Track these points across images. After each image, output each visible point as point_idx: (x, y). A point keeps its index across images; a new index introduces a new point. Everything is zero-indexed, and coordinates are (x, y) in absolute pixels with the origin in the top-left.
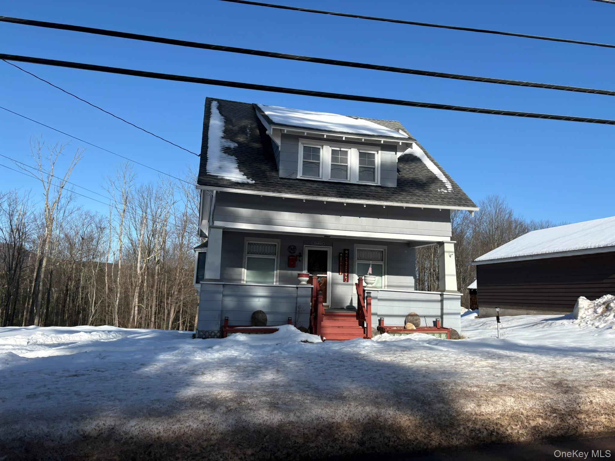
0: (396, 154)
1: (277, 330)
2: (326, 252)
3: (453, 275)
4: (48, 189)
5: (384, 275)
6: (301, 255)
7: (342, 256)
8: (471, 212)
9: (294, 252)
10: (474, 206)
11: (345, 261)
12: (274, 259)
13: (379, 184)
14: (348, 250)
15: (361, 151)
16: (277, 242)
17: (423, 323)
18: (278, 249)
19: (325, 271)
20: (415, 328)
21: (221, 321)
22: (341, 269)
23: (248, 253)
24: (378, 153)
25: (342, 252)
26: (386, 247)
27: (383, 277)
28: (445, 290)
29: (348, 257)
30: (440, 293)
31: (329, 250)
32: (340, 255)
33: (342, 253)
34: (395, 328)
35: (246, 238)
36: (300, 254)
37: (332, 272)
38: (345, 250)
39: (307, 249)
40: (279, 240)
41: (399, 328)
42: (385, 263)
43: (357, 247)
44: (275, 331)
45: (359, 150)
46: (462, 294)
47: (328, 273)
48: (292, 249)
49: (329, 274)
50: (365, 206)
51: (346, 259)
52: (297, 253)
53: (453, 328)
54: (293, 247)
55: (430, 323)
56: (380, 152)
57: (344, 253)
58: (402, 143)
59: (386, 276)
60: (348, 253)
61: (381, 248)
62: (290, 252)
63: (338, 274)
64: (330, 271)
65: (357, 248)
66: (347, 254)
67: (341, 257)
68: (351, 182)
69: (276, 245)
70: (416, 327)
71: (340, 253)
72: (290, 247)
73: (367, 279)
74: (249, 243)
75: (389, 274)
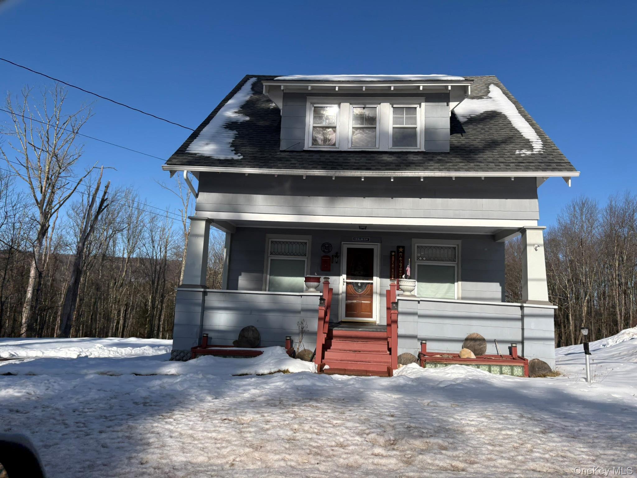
0: (448, 105)
1: (260, 353)
2: (372, 250)
3: (541, 280)
4: (187, 206)
5: (457, 281)
6: (338, 255)
7: (395, 255)
8: (566, 179)
9: (329, 252)
10: (571, 169)
11: (399, 261)
12: (304, 261)
13: (423, 149)
14: (403, 247)
15: (395, 106)
16: (307, 239)
17: (490, 350)
18: (309, 247)
19: (370, 277)
20: (473, 356)
21: (200, 339)
22: (393, 273)
23: (271, 254)
24: (420, 107)
25: (395, 250)
26: (459, 242)
27: (456, 284)
28: (527, 300)
29: (403, 257)
30: (519, 304)
31: (377, 248)
32: (391, 254)
33: (394, 252)
34: (438, 356)
35: (268, 235)
36: (337, 253)
37: (381, 276)
38: (398, 247)
39: (345, 247)
40: (310, 237)
41: (446, 356)
42: (458, 264)
43: (416, 243)
44: (259, 355)
45: (392, 104)
46: (556, 307)
47: (375, 278)
48: (326, 247)
49: (376, 280)
50: (392, 180)
51: (401, 259)
52: (333, 253)
53: (541, 359)
54: (327, 245)
55: (504, 350)
56: (423, 104)
57: (398, 252)
58: (452, 86)
59: (460, 283)
60: (404, 251)
61: (452, 244)
62: (324, 251)
63: (389, 280)
64: (377, 276)
65: (416, 245)
66: (401, 252)
67: (393, 257)
68: (381, 150)
69: (306, 243)
70: (475, 355)
71: (392, 252)
72: (323, 245)
73: (401, 283)
74: (272, 242)
75: (465, 279)
